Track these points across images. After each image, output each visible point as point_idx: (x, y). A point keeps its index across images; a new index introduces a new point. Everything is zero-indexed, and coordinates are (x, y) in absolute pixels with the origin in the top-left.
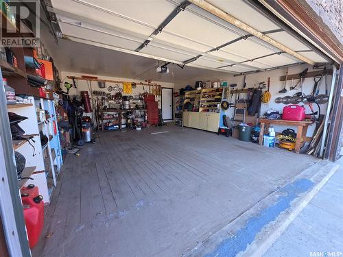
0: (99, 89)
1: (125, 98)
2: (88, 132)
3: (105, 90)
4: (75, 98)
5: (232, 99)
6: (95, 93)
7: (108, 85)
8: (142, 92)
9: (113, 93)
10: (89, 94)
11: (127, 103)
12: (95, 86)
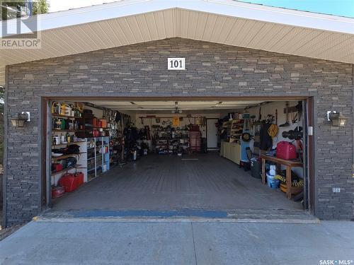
0: (156, 124)
1: (173, 130)
2: (135, 154)
3: (160, 124)
4: (141, 130)
5: (253, 131)
6: (154, 126)
7: (162, 120)
8: (188, 123)
9: (165, 126)
10: (150, 127)
11: (173, 133)
12: (154, 122)
